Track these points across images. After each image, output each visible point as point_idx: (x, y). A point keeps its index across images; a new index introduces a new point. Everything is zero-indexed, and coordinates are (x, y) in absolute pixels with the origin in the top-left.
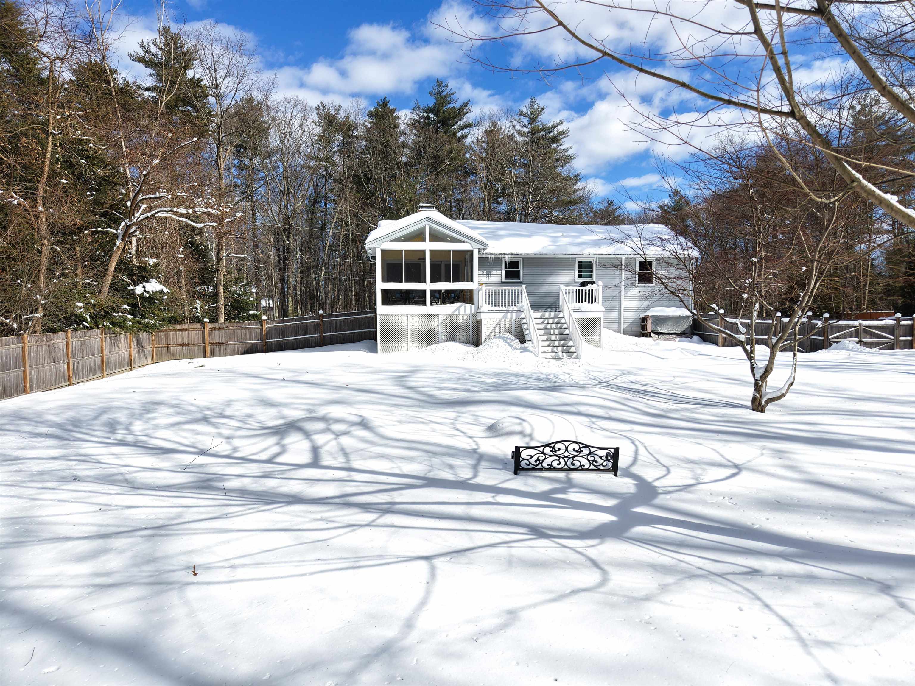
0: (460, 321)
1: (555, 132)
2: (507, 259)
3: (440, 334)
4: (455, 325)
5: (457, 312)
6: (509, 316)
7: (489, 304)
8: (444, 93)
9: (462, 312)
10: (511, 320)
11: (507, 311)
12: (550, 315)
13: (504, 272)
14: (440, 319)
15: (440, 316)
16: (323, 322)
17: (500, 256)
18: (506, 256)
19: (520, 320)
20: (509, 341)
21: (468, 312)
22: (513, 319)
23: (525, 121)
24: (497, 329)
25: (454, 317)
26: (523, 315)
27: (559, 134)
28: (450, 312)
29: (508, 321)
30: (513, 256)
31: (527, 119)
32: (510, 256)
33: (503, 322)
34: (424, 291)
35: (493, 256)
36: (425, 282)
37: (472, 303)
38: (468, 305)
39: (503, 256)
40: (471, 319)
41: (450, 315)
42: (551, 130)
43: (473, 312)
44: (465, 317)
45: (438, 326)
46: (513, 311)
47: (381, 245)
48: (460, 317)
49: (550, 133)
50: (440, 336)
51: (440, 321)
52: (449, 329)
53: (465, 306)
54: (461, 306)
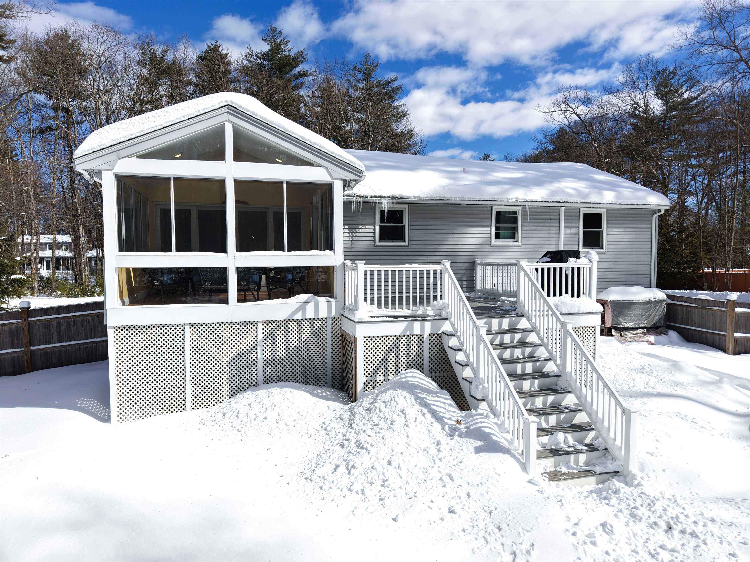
0: (306, 334)
1: (389, 87)
2: (385, 205)
3: (260, 365)
4: (294, 343)
5: (299, 316)
6: (416, 328)
7: (372, 302)
8: (278, 41)
9: (310, 314)
10: (421, 336)
11: (413, 318)
12: (500, 325)
13: (377, 228)
14: (260, 331)
15: (260, 326)
16: (29, 323)
17: (374, 200)
18: (383, 201)
19: (439, 336)
20: (430, 399)
21: (323, 314)
22: (426, 336)
23: (360, 76)
24: (392, 359)
25: (293, 327)
26: (446, 327)
27: (393, 90)
28: (282, 316)
29: (414, 342)
30: (395, 200)
31: (361, 74)
32: (389, 200)
33: (403, 341)
34: (224, 271)
35: (360, 200)
36: (223, 249)
37: (332, 296)
38: (322, 300)
39: (378, 200)
40: (329, 328)
41: (284, 323)
42: (385, 86)
43: (333, 313)
44: (317, 325)
45: (255, 347)
46: (424, 318)
47: (113, 163)
48: (306, 326)
49: (384, 88)
50: (260, 369)
51: (261, 336)
52: (281, 353)
53: (317, 303)
54: (307, 302)
